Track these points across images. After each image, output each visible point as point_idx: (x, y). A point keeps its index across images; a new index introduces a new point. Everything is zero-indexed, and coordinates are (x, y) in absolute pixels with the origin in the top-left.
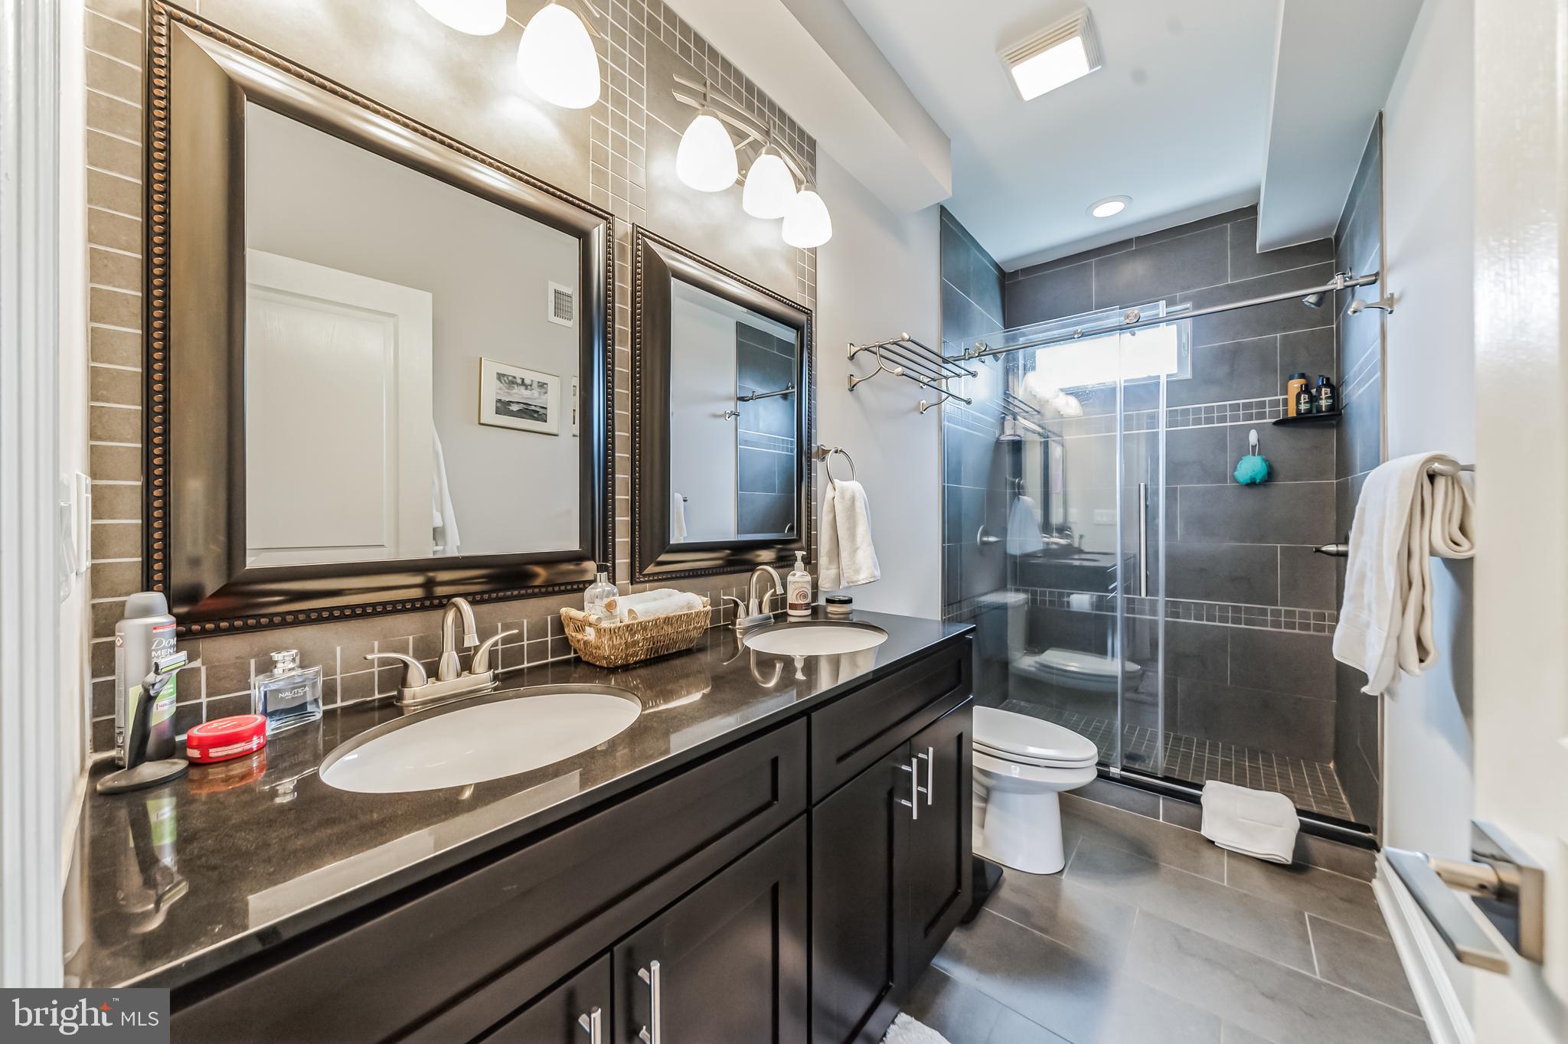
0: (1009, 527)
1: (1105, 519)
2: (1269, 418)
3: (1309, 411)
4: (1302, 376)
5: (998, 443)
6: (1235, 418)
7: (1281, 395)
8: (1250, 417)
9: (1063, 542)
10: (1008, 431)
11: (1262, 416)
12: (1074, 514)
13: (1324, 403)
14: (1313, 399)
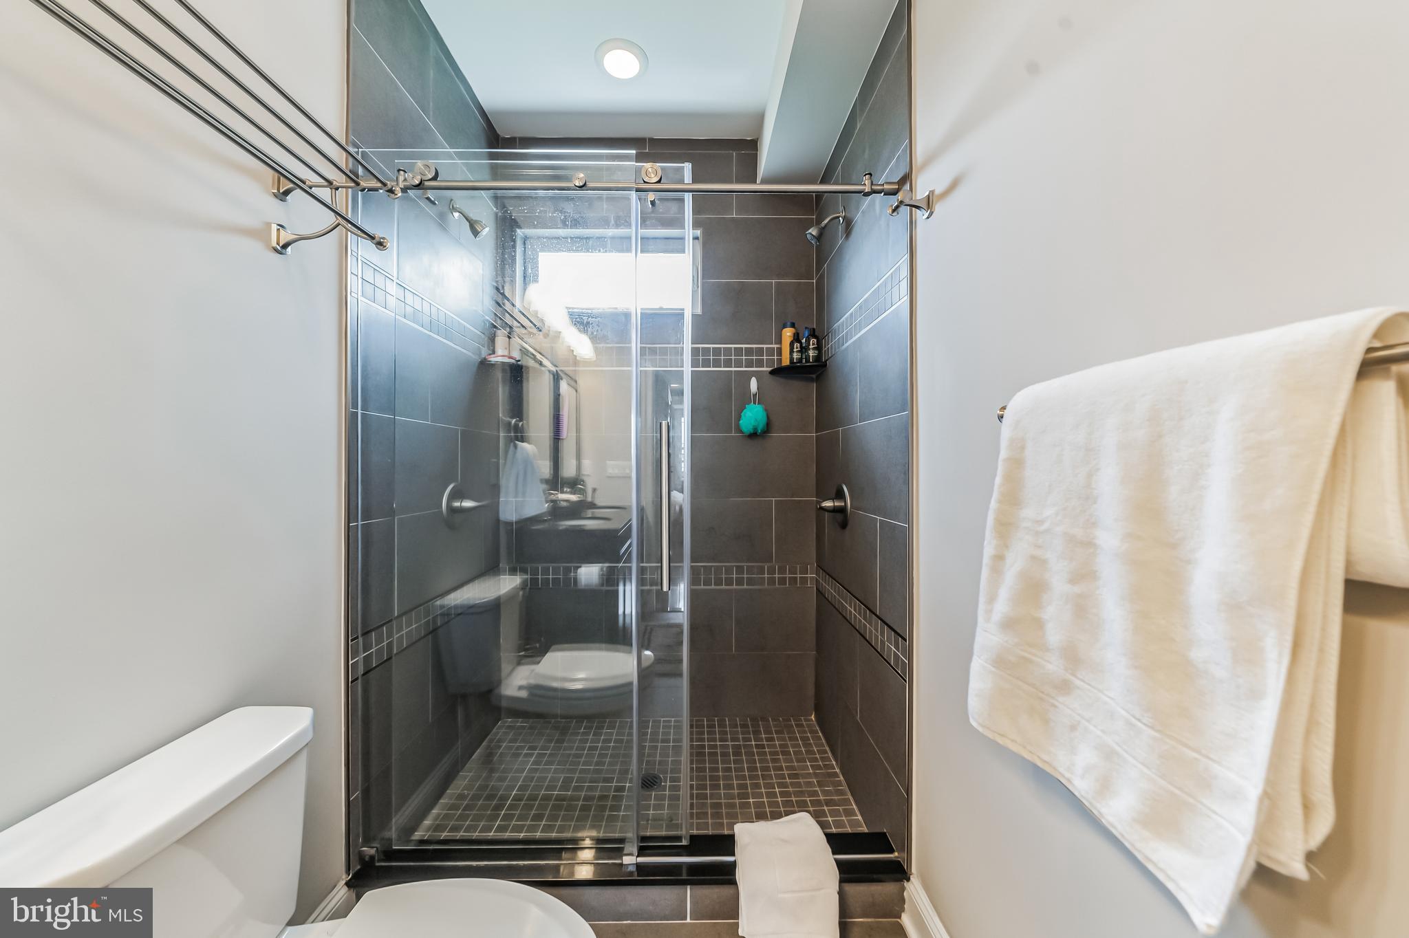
0: (503, 482)
1: (616, 471)
2: (767, 367)
3: (800, 360)
4: (793, 325)
5: (484, 366)
6: (739, 364)
7: (775, 344)
8: (749, 364)
9: (574, 498)
10: (500, 351)
11: (760, 363)
12: (587, 464)
13: (811, 353)
14: (803, 350)
